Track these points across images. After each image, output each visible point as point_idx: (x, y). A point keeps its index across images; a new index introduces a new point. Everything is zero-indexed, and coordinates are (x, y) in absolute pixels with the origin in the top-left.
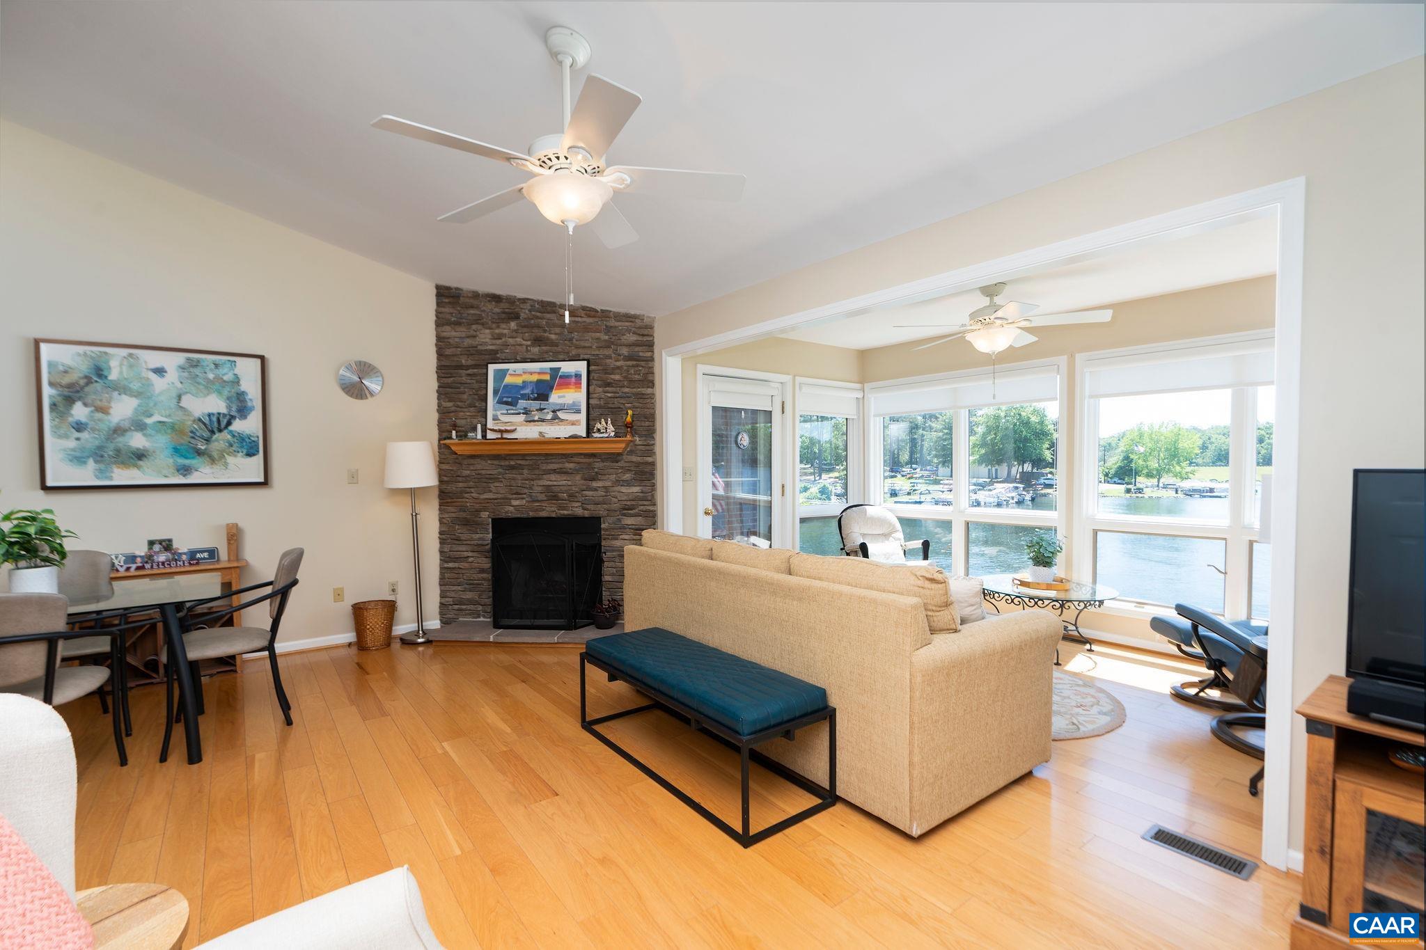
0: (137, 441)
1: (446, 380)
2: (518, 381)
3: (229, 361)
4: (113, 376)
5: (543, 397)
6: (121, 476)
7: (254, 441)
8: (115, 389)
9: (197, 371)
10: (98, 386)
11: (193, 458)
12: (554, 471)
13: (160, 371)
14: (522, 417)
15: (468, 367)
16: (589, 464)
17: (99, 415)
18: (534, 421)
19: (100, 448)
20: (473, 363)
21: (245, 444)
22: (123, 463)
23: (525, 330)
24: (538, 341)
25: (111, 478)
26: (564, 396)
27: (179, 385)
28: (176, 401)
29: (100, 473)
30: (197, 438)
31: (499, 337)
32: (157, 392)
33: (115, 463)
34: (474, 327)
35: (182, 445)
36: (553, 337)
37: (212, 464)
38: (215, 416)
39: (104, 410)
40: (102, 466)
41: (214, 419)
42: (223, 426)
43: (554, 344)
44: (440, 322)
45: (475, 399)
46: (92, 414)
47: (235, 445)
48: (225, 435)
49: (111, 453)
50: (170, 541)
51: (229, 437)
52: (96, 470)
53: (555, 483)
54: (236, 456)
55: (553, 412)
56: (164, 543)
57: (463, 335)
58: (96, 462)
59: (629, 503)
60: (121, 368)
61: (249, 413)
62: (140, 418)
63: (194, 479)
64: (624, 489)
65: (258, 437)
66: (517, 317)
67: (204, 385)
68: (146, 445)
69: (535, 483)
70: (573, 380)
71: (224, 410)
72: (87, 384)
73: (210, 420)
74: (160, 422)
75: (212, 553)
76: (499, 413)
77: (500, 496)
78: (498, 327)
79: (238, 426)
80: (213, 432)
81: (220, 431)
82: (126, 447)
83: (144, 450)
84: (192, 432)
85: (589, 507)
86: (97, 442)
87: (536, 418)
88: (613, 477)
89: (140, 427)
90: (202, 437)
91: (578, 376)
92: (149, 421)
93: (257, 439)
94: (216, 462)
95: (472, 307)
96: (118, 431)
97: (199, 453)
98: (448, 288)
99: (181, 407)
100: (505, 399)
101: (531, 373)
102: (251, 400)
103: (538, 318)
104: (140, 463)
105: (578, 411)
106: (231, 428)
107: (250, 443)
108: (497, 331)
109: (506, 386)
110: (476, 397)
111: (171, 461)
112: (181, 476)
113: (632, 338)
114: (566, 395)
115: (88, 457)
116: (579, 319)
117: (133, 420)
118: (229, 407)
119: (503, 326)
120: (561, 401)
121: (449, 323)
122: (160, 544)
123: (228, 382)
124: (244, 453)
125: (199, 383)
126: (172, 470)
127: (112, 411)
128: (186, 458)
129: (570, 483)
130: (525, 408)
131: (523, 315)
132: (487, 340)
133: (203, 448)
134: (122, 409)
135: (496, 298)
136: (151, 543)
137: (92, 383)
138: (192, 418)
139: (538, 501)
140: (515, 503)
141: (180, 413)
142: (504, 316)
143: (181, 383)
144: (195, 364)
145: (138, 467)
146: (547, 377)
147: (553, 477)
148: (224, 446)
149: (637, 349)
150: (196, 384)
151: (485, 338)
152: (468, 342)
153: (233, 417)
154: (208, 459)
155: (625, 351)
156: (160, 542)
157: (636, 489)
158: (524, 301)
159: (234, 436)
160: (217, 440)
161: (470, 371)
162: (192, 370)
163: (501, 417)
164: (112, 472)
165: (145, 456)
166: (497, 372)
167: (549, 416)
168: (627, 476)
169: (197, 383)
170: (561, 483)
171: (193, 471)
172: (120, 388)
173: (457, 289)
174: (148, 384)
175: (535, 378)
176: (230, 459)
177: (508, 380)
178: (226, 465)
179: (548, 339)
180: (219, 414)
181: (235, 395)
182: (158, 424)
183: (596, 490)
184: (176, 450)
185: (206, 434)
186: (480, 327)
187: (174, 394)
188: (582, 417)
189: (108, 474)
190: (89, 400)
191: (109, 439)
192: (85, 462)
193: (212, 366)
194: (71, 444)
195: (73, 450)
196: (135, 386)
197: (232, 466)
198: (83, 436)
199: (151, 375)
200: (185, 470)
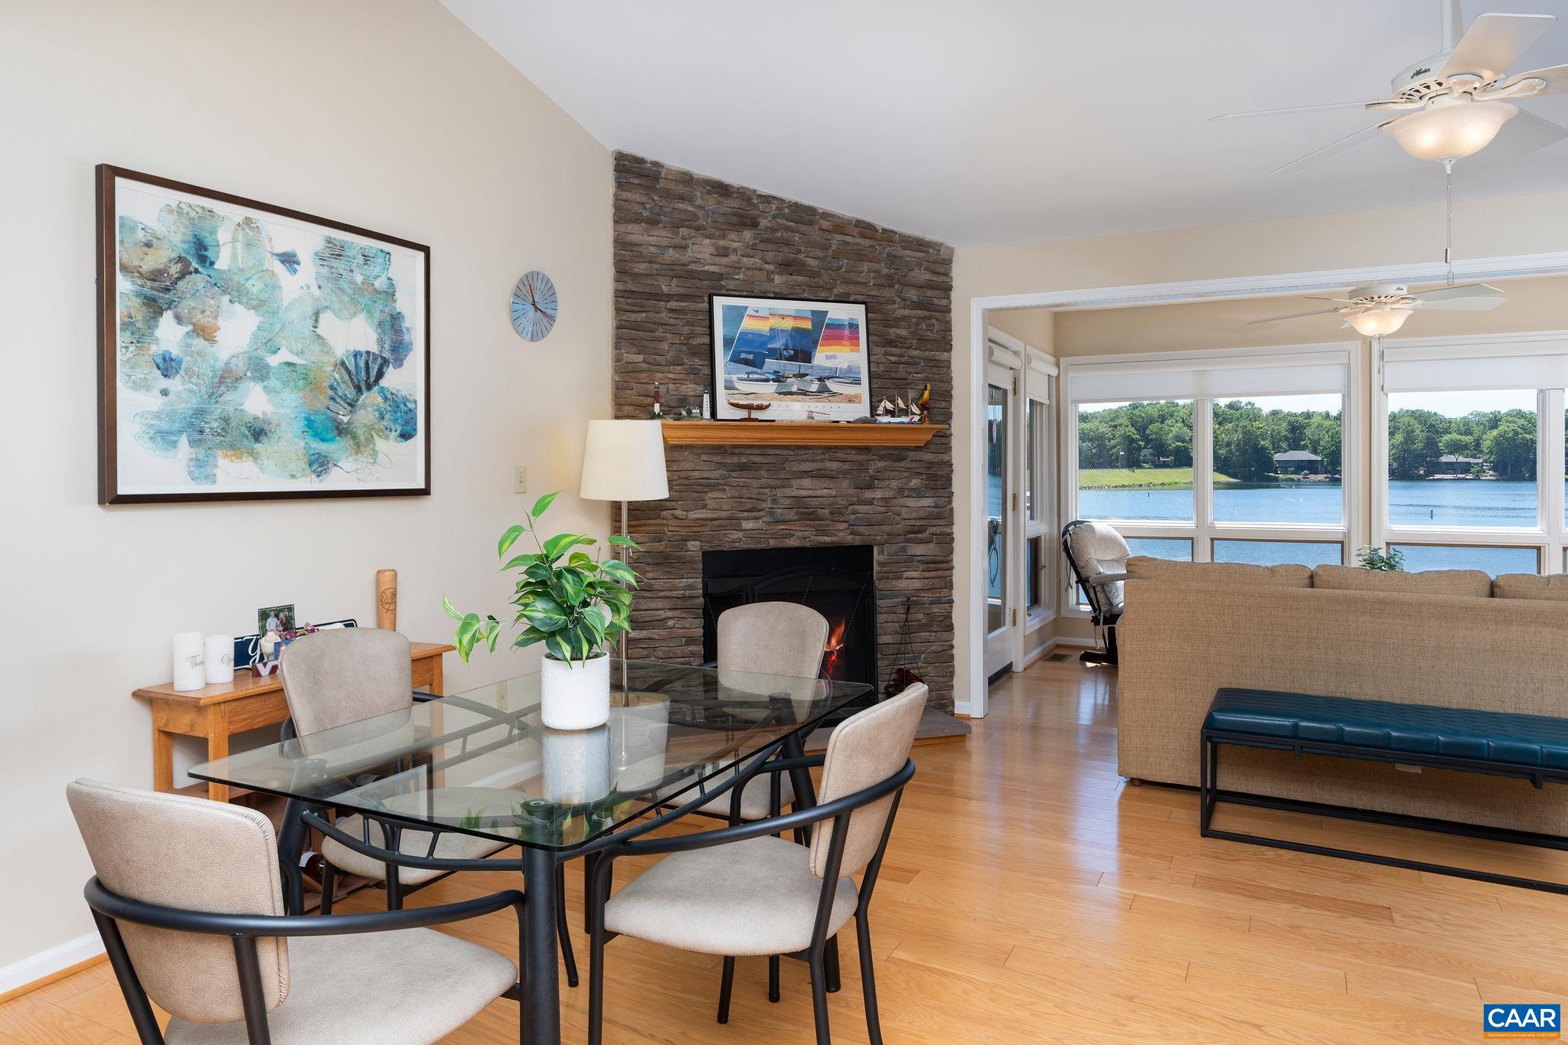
0: (255, 401)
1: (633, 317)
2: (763, 327)
3: (382, 251)
4: (222, 263)
5: (807, 357)
6: (231, 475)
7: (410, 410)
8: (225, 292)
9: (340, 266)
10: (198, 281)
11: (332, 440)
12: (806, 474)
13: (289, 260)
14: (772, 387)
15: (669, 297)
16: (861, 463)
17: (199, 343)
18: (791, 393)
19: (199, 413)
20: (681, 290)
21: (399, 414)
22: (232, 447)
23: (769, 246)
24: (787, 266)
25: (211, 478)
26: (834, 357)
27: (317, 293)
28: (311, 322)
29: (194, 467)
30: (338, 400)
31: (723, 252)
32: (285, 303)
33: (220, 446)
34: (684, 231)
35: (316, 412)
36: (811, 262)
37: (357, 453)
38: (363, 357)
39: (205, 332)
40: (201, 453)
41: (362, 364)
42: (372, 379)
43: (815, 274)
44: (622, 215)
45: (681, 351)
46: (189, 340)
47: (387, 416)
48: (375, 397)
49: (215, 425)
50: (290, 609)
51: (380, 400)
52: (191, 460)
53: (811, 493)
54: (387, 438)
55: (820, 379)
56: (281, 615)
57: (665, 242)
58: (193, 443)
59: (918, 523)
60: (234, 247)
61: (406, 356)
62: (261, 353)
64: (911, 503)
65: (416, 402)
66: (754, 225)
67: (349, 295)
68: (269, 413)
69: (779, 493)
70: (847, 332)
71: (374, 348)
72: (183, 275)
73: (356, 365)
74: (289, 364)
76: (734, 377)
77: (724, 514)
78: (724, 237)
79: (393, 379)
80: (359, 390)
81: (369, 388)
82: (237, 414)
83: (264, 422)
84: (332, 387)
85: (862, 529)
86: (194, 401)
87: (794, 389)
88: (894, 484)
89: (260, 372)
90: (344, 398)
91: (854, 327)
92: (274, 361)
93: (414, 405)
94: (362, 448)
95: (682, 198)
96: (227, 379)
97: (341, 430)
98: (641, 161)
99: (318, 336)
100: (743, 356)
101: (783, 317)
102: (408, 330)
103: (788, 229)
104: (258, 446)
105: (857, 382)
106: (383, 383)
107: (406, 413)
108: (722, 243)
109: (744, 334)
110: (684, 348)
111: (302, 444)
112: (314, 476)
113: (924, 276)
114: (839, 355)
115: (180, 432)
116: (849, 239)
117: (250, 358)
118: (381, 342)
119: (733, 236)
120: (829, 364)
121: (638, 219)
122: (277, 616)
123: (380, 293)
124: (398, 432)
125: (342, 290)
126: (303, 464)
127: (219, 336)
128: (323, 440)
129: (833, 493)
130: (776, 372)
131: (764, 223)
132: (707, 256)
133: (345, 419)
135: (721, 189)
136: (264, 615)
137: (191, 273)
138: (333, 360)
139: (784, 522)
140: (748, 525)
141: (317, 348)
142: (734, 219)
143: (320, 287)
144: (336, 252)
145: (254, 455)
146: (808, 325)
147: (806, 482)
148: (372, 417)
149: (929, 293)
150: (339, 292)
151: (702, 252)
152: (671, 254)
153: (385, 362)
154: (351, 442)
155: (912, 294)
156: (277, 612)
157: (926, 502)
158: (768, 199)
159: (386, 399)
160: (364, 406)
161: (673, 304)
162: (334, 263)
163: (739, 385)
164: (216, 466)
165: (266, 434)
166: (728, 309)
167: (814, 387)
168: (915, 482)
169: (340, 289)
170: (819, 493)
171: (330, 465)
172: (227, 287)
173: (655, 164)
174: (273, 286)
175: (788, 324)
176: (380, 444)
177: (747, 324)
178: (374, 454)
179: (803, 264)
180: (368, 353)
181: (389, 318)
182: (287, 368)
183: (871, 502)
184: (310, 423)
185: (350, 393)
186: (692, 232)
187: (310, 311)
188: (863, 390)
189: (209, 471)
190: (184, 309)
191: (213, 395)
192: (174, 444)
193: (360, 259)
194: (153, 402)
195: (157, 416)
196: (255, 286)
197: (381, 458)
198: (175, 384)
199: (279, 268)
200: (320, 464)
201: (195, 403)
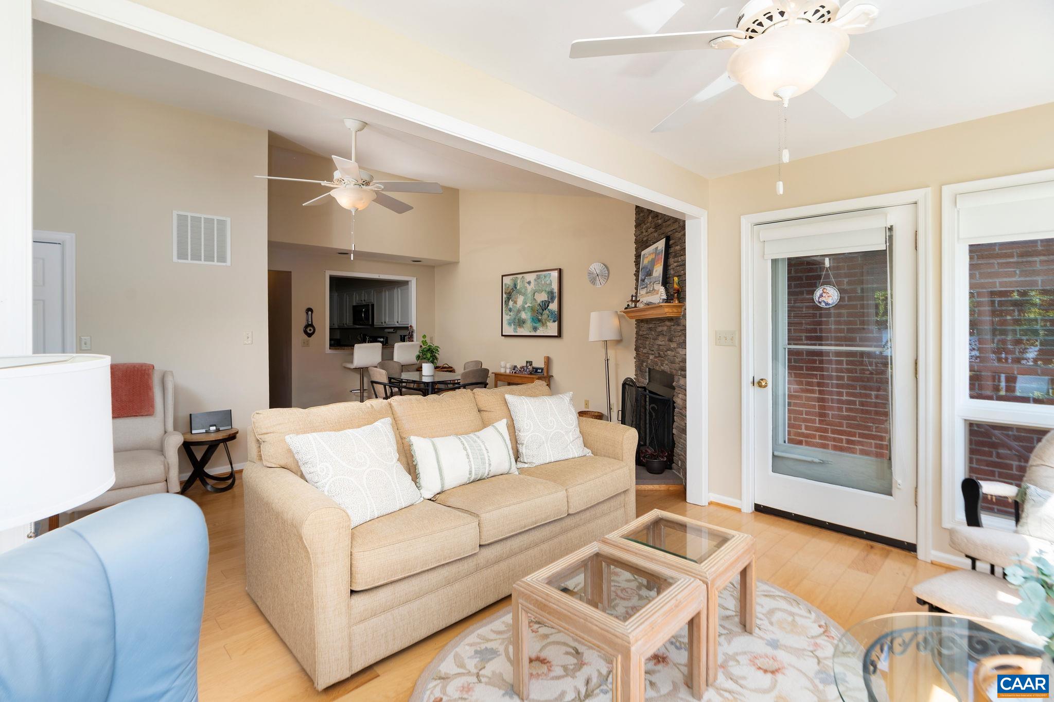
0: (523, 315)
3: (549, 273)
4: (518, 287)
6: (521, 332)
7: (556, 314)
8: (518, 293)
9: (539, 281)
10: (515, 292)
11: (537, 323)
13: (529, 283)
17: (515, 305)
19: (515, 319)
21: (553, 315)
22: (520, 325)
25: (517, 332)
27: (534, 288)
28: (533, 296)
29: (515, 330)
30: (539, 313)
32: (528, 293)
33: (518, 325)
35: (535, 317)
37: (543, 326)
38: (544, 302)
39: (515, 302)
40: (515, 327)
41: (544, 304)
42: (546, 307)
46: (513, 304)
47: (549, 316)
48: (546, 312)
49: (517, 321)
50: (532, 362)
53: (661, 343)
54: (550, 322)
58: (514, 325)
60: (520, 283)
61: (555, 300)
62: (524, 305)
63: (538, 333)
65: (557, 312)
67: (541, 287)
68: (525, 317)
69: (656, 342)
71: (546, 299)
72: (513, 292)
73: (542, 304)
74: (529, 306)
75: (542, 369)
79: (551, 306)
80: (543, 310)
81: (545, 310)
82: (520, 318)
83: (525, 320)
84: (537, 310)
89: (524, 309)
92: (526, 306)
96: (519, 311)
97: (539, 321)
99: (535, 299)
102: (555, 293)
104: (524, 325)
106: (549, 308)
111: (532, 324)
112: (534, 332)
115: (512, 323)
117: (522, 306)
118: (548, 297)
123: (548, 284)
124: (553, 320)
126: (532, 329)
127: (518, 302)
129: (664, 343)
133: (540, 318)
134: (520, 300)
136: (527, 362)
138: (537, 304)
141: (534, 301)
144: (538, 277)
145: (524, 327)
147: (660, 338)
148: (546, 317)
150: (539, 287)
153: (549, 302)
154: (542, 323)
156: (530, 362)
159: (549, 312)
160: (544, 314)
164: (518, 329)
165: (525, 322)
171: (537, 329)
172: (520, 292)
174: (526, 289)
176: (548, 324)
181: (550, 291)
183: (672, 350)
184: (533, 319)
185: (541, 311)
187: (533, 293)
190: (512, 299)
191: (517, 315)
192: (511, 325)
193: (544, 277)
194: (508, 317)
195: (509, 320)
196: (523, 291)
197: (548, 327)
198: (511, 314)
199: (527, 285)
200: (535, 329)
201: (514, 317)
